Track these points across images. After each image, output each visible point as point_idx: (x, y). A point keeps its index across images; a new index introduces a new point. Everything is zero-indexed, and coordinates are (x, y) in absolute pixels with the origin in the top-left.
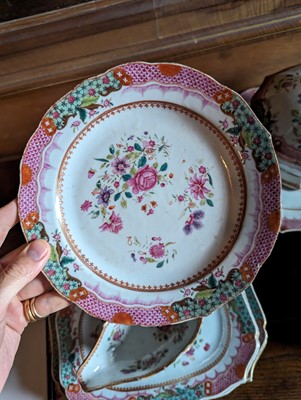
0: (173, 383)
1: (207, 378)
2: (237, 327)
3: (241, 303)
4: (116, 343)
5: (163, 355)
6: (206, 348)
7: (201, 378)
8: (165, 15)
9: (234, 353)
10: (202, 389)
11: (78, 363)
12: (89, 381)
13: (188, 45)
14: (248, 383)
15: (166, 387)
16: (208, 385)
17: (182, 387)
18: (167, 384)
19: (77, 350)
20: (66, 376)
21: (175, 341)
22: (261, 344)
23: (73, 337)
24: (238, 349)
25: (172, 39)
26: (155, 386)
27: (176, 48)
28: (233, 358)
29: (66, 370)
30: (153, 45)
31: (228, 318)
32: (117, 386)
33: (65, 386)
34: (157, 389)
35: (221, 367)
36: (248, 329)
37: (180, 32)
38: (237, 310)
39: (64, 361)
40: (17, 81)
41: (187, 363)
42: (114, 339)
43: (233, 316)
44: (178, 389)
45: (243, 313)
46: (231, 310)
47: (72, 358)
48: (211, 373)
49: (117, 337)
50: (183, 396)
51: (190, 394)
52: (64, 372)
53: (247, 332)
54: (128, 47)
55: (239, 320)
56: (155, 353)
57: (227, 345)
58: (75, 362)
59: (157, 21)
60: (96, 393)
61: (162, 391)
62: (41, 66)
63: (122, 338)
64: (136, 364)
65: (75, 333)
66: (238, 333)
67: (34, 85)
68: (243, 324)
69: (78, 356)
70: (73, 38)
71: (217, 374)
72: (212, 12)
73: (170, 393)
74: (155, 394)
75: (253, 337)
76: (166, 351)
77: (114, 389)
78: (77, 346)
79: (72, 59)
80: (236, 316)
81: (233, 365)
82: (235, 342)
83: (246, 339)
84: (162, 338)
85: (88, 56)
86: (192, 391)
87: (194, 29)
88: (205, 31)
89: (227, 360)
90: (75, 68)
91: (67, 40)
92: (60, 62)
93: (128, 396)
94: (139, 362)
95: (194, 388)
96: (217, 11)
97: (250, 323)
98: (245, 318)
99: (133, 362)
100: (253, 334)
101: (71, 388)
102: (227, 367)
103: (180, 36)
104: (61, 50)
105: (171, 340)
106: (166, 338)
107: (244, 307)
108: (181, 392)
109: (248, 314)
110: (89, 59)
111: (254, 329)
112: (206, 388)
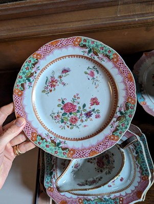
0: (102, 195)
1: (121, 195)
2: (139, 172)
3: (143, 159)
4: (76, 169)
5: (100, 180)
6: (122, 180)
7: (118, 194)
8: (124, 4)
9: (137, 184)
10: (118, 201)
11: (54, 177)
12: (61, 187)
13: (132, 21)
14: (142, 202)
15: (99, 197)
16: (121, 199)
17: (107, 198)
18: (99, 195)
19: (54, 170)
20: (47, 182)
21: (106, 174)
22: (151, 182)
23: (53, 163)
24: (139, 183)
25: (124, 17)
26: (93, 195)
27: (126, 22)
28: (136, 187)
29: (48, 179)
30: (114, 19)
31: (135, 167)
32: (73, 192)
33: (46, 187)
34: (93, 197)
35: (129, 191)
36: (145, 174)
37: (129, 14)
38: (140, 162)
39: (47, 174)
40: (42, 30)
41: (111, 186)
42: (75, 167)
43: (138, 166)
44: (104, 198)
45: (143, 165)
46: (137, 162)
47: (51, 174)
48: (123, 193)
49: (76, 166)
50: (107, 202)
51: (111, 202)
52: (47, 180)
53: (145, 175)
54: (101, 19)
55: (141, 168)
56: (95, 178)
57: (133, 180)
58: (53, 176)
59: (119, 6)
60: (62, 194)
61: (96, 198)
62: (55, 24)
63: (79, 168)
64: (85, 182)
65: (54, 161)
66: (139, 175)
67: (49, 33)
68: (143, 171)
69: (54, 173)
70: (74, 11)
71: (126, 194)
72: (149, 5)
73: (101, 200)
74: (92, 199)
75: (148, 178)
76: (101, 178)
77: (71, 193)
78: (54, 168)
79: (71, 22)
80: (139, 166)
81: (136, 190)
82: (138, 179)
83: (144, 179)
84: (99, 170)
85: (79, 21)
86: (112, 201)
87: (137, 13)
88: (143, 15)
89: (132, 188)
90: (71, 26)
91: (71, 11)
92: (65, 23)
93: (78, 198)
94: (87, 181)
95: (114, 199)
96: (152, 4)
97: (147, 170)
98: (145, 168)
99: (83, 181)
100: (148, 176)
101: (49, 189)
102: (132, 191)
103: (129, 16)
104: (66, 17)
105: (104, 172)
106: (101, 171)
107: (144, 162)
108: (106, 200)
109: (146, 165)
110: (79, 23)
111: (149, 174)
112: (120, 200)
